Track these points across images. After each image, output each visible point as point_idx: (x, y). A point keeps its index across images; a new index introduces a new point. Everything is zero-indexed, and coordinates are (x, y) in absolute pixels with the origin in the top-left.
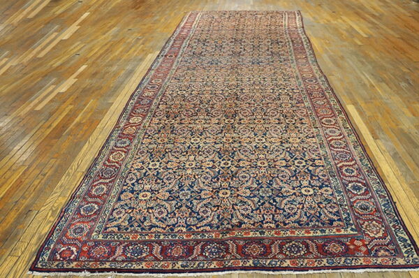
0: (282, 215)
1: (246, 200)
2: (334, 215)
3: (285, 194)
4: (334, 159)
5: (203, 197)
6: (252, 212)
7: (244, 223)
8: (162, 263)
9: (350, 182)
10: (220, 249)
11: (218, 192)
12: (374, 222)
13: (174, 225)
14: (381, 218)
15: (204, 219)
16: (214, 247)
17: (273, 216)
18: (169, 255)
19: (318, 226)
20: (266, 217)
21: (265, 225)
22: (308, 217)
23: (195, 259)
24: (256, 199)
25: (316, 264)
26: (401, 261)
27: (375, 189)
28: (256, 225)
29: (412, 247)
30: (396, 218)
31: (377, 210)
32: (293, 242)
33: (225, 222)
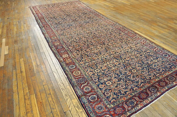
0: (157, 71)
1: (143, 70)
2: (169, 65)
3: (151, 64)
4: (151, 49)
5: (129, 75)
6: (149, 73)
7: (151, 77)
8: (144, 102)
9: (162, 54)
11: (132, 71)
13: (132, 88)
15: (138, 82)
16: (152, 89)
18: (143, 98)
20: (154, 73)
21: (157, 75)
23: (152, 95)
27: (170, 54)
28: (154, 76)
33: (146, 80)
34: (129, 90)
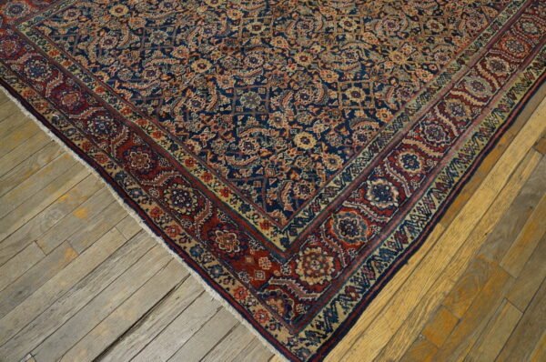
0: (226, 146)
1: (213, 92)
2: (293, 201)
3: (270, 122)
4: (415, 127)
5: (174, 53)
6: (198, 113)
7: (172, 120)
8: (42, 101)
9: (387, 177)
10: (109, 130)
11: (197, 58)
12: (331, 259)
13: (102, 66)
14: (350, 262)
15: (139, 82)
16: (105, 123)
17: (215, 138)
18: (58, 97)
19: (249, 198)
20: (206, 131)
21: (190, 142)
22: (254, 175)
23: (72, 121)
24: (226, 100)
25: (178, 237)
26: (283, 335)
27: (408, 218)
28: (182, 132)
29: (329, 335)
30: (372, 282)
31: (362, 249)
32: (190, 189)
33: (154, 103)
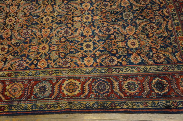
34: (166, 22)
